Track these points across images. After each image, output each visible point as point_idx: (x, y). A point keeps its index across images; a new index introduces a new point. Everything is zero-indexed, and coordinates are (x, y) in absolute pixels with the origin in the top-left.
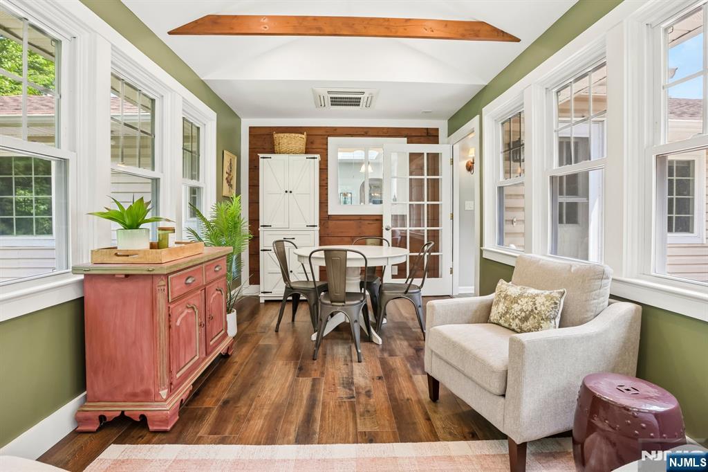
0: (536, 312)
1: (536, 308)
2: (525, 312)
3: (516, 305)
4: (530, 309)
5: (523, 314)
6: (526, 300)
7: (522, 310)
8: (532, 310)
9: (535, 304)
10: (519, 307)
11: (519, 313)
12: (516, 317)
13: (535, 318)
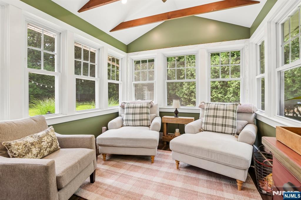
0: (54, 139)
1: (53, 138)
2: (50, 142)
3: (43, 143)
4: (51, 140)
5: (50, 144)
6: (46, 137)
7: (48, 143)
8: (52, 139)
9: (51, 136)
10: (46, 142)
11: (47, 145)
12: (47, 148)
13: (55, 141)
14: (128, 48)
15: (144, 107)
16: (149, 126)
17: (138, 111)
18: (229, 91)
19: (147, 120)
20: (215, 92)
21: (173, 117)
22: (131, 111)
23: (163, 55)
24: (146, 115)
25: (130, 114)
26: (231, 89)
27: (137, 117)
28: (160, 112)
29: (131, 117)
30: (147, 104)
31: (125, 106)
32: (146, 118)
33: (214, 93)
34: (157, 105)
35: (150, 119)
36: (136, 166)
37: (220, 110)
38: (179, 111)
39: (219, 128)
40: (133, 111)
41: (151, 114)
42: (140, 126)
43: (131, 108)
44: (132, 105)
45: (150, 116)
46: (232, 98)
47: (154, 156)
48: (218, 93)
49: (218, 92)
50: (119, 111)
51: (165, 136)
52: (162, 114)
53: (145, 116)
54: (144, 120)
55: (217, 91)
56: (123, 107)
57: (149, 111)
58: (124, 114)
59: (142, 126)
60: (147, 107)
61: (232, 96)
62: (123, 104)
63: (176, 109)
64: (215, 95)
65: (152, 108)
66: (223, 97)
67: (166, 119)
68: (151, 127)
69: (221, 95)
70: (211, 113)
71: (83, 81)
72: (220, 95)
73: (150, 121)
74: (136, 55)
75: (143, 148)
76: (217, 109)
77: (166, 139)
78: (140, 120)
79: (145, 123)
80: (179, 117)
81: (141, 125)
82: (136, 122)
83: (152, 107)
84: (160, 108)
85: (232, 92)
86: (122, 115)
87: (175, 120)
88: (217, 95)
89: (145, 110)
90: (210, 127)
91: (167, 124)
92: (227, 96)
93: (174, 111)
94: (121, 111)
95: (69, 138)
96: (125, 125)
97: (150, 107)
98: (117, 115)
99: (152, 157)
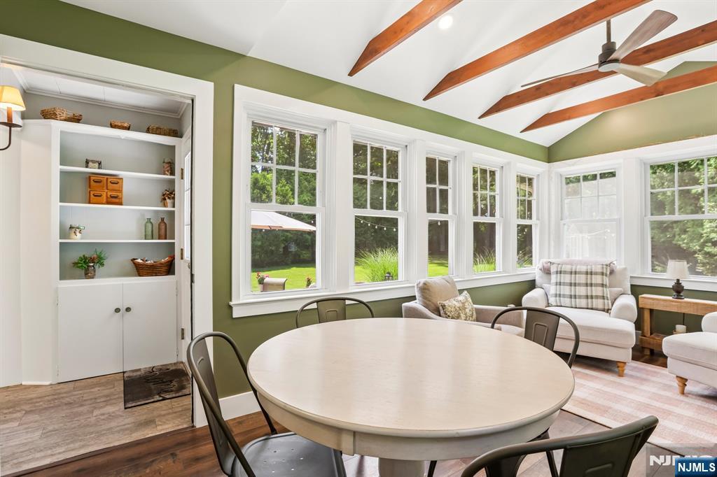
14: (551, 154)
15: (596, 274)
16: (608, 311)
17: (581, 279)
19: (603, 297)
21: (670, 298)
22: (567, 278)
23: (641, 160)
24: (600, 288)
25: (564, 284)
27: (581, 291)
28: (632, 285)
29: (566, 290)
30: (603, 268)
31: (553, 269)
32: (600, 294)
34: (625, 269)
35: (609, 296)
36: (587, 374)
38: (686, 286)
40: (571, 280)
41: (610, 287)
42: (588, 308)
43: (565, 272)
44: (568, 268)
45: (610, 292)
47: (625, 363)
50: (537, 278)
51: (645, 336)
52: (636, 290)
53: (597, 291)
54: (597, 297)
56: (547, 272)
57: (606, 280)
58: (550, 284)
59: (592, 309)
60: (602, 274)
62: (545, 265)
63: (678, 280)
65: (612, 276)
67: (650, 301)
68: (612, 312)
71: (439, 224)
73: (610, 302)
74: (569, 165)
75: (600, 346)
77: (650, 344)
78: (587, 297)
79: (599, 303)
80: (687, 300)
81: (590, 306)
82: (577, 300)
83: (612, 272)
84: (631, 277)
86: (545, 286)
87: (674, 303)
89: (597, 279)
91: (651, 311)
93: (670, 284)
94: (541, 277)
95: (486, 310)
96: (554, 304)
97: (608, 273)
98: (532, 285)
99: (619, 364)
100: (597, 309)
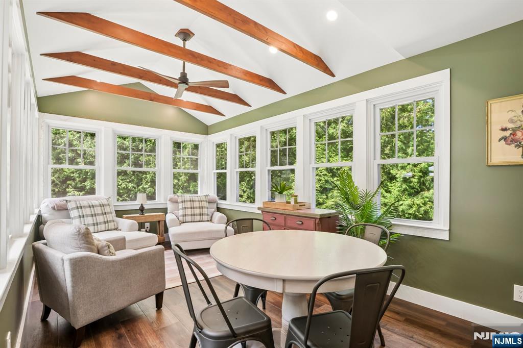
16: (117, 229)
18: (145, 179)
20: (122, 180)
21: (138, 215)
22: (88, 211)
26: (148, 176)
27: (100, 219)
29: (90, 220)
30: (107, 201)
33: (121, 182)
37: (195, 201)
38: (146, 207)
39: (198, 218)
40: (92, 212)
46: (149, 189)
48: (127, 182)
49: (128, 180)
55: (126, 179)
59: (109, 230)
60: (109, 205)
61: (150, 186)
63: (142, 204)
64: (123, 185)
66: (135, 188)
69: (132, 185)
70: (188, 205)
72: (130, 185)
76: (193, 201)
78: (105, 223)
80: (146, 214)
81: (107, 229)
82: (99, 226)
84: (114, 206)
85: (149, 180)
88: (126, 185)
90: (189, 218)
92: (141, 187)
93: (138, 207)
100: (111, 230)
